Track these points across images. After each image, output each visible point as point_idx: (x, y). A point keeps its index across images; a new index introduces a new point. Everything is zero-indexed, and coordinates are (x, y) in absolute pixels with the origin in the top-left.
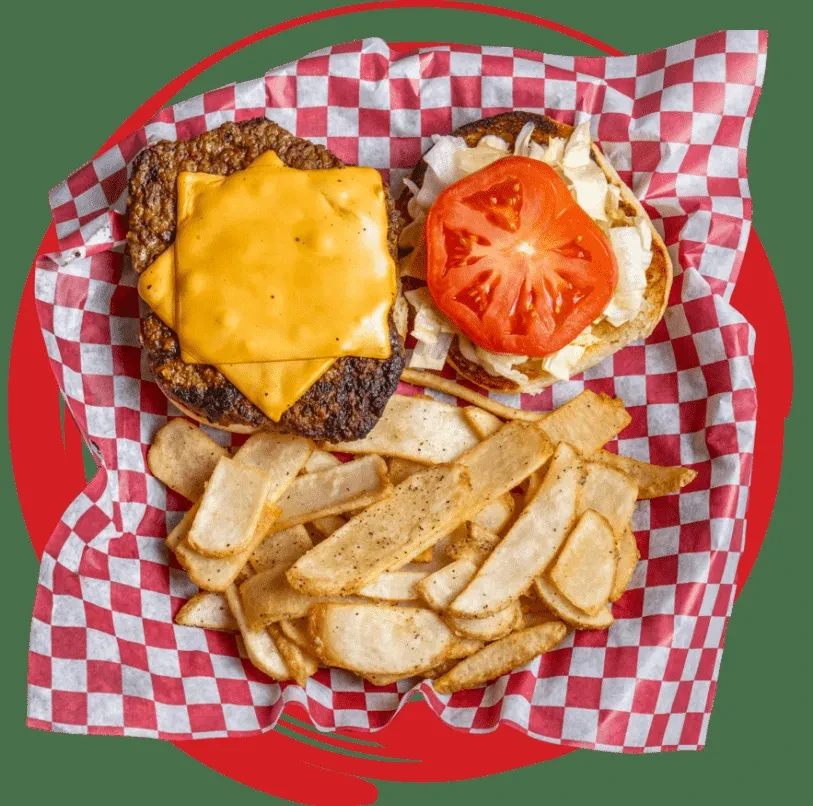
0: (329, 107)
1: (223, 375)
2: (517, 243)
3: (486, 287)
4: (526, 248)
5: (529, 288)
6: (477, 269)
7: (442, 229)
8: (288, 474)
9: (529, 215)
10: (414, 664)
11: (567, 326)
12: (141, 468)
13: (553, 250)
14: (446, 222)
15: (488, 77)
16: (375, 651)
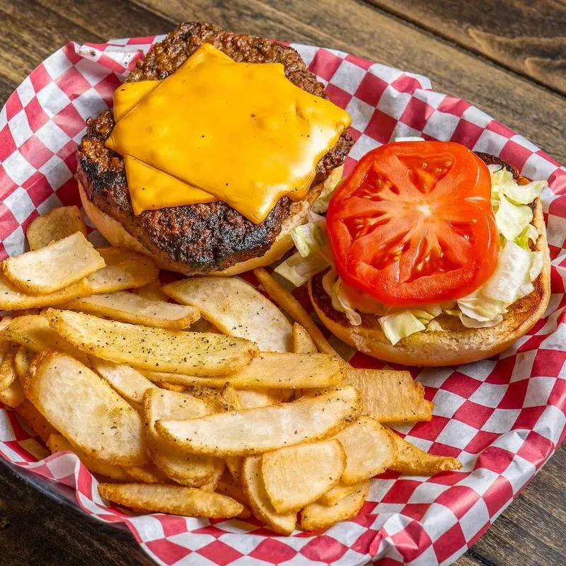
0: (354, 97)
1: (124, 166)
2: (421, 203)
3: (372, 222)
4: (426, 210)
5: (406, 239)
6: (376, 207)
7: (368, 168)
8: (120, 280)
9: (444, 188)
10: (94, 447)
11: (418, 283)
12: (21, 219)
13: (447, 221)
14: (376, 164)
15: (489, 131)
16: (71, 410)
